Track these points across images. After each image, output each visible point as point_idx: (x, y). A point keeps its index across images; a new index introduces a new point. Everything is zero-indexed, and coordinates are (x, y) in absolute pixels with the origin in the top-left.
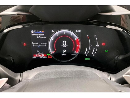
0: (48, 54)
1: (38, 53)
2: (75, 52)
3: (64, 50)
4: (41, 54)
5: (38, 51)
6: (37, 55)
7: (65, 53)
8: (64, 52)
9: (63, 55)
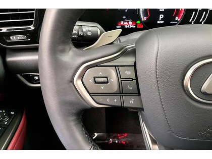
0: (138, 22)
1: (124, 20)
2: (177, 18)
3: (161, 15)
4: (128, 22)
5: (124, 17)
6: (122, 23)
7: (162, 20)
8: (160, 18)
9: (158, 22)
